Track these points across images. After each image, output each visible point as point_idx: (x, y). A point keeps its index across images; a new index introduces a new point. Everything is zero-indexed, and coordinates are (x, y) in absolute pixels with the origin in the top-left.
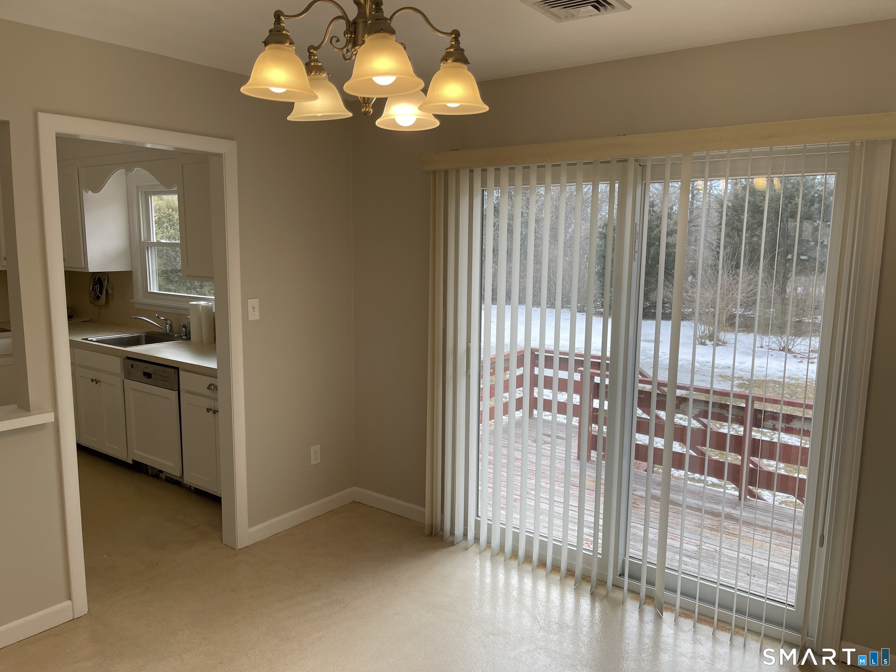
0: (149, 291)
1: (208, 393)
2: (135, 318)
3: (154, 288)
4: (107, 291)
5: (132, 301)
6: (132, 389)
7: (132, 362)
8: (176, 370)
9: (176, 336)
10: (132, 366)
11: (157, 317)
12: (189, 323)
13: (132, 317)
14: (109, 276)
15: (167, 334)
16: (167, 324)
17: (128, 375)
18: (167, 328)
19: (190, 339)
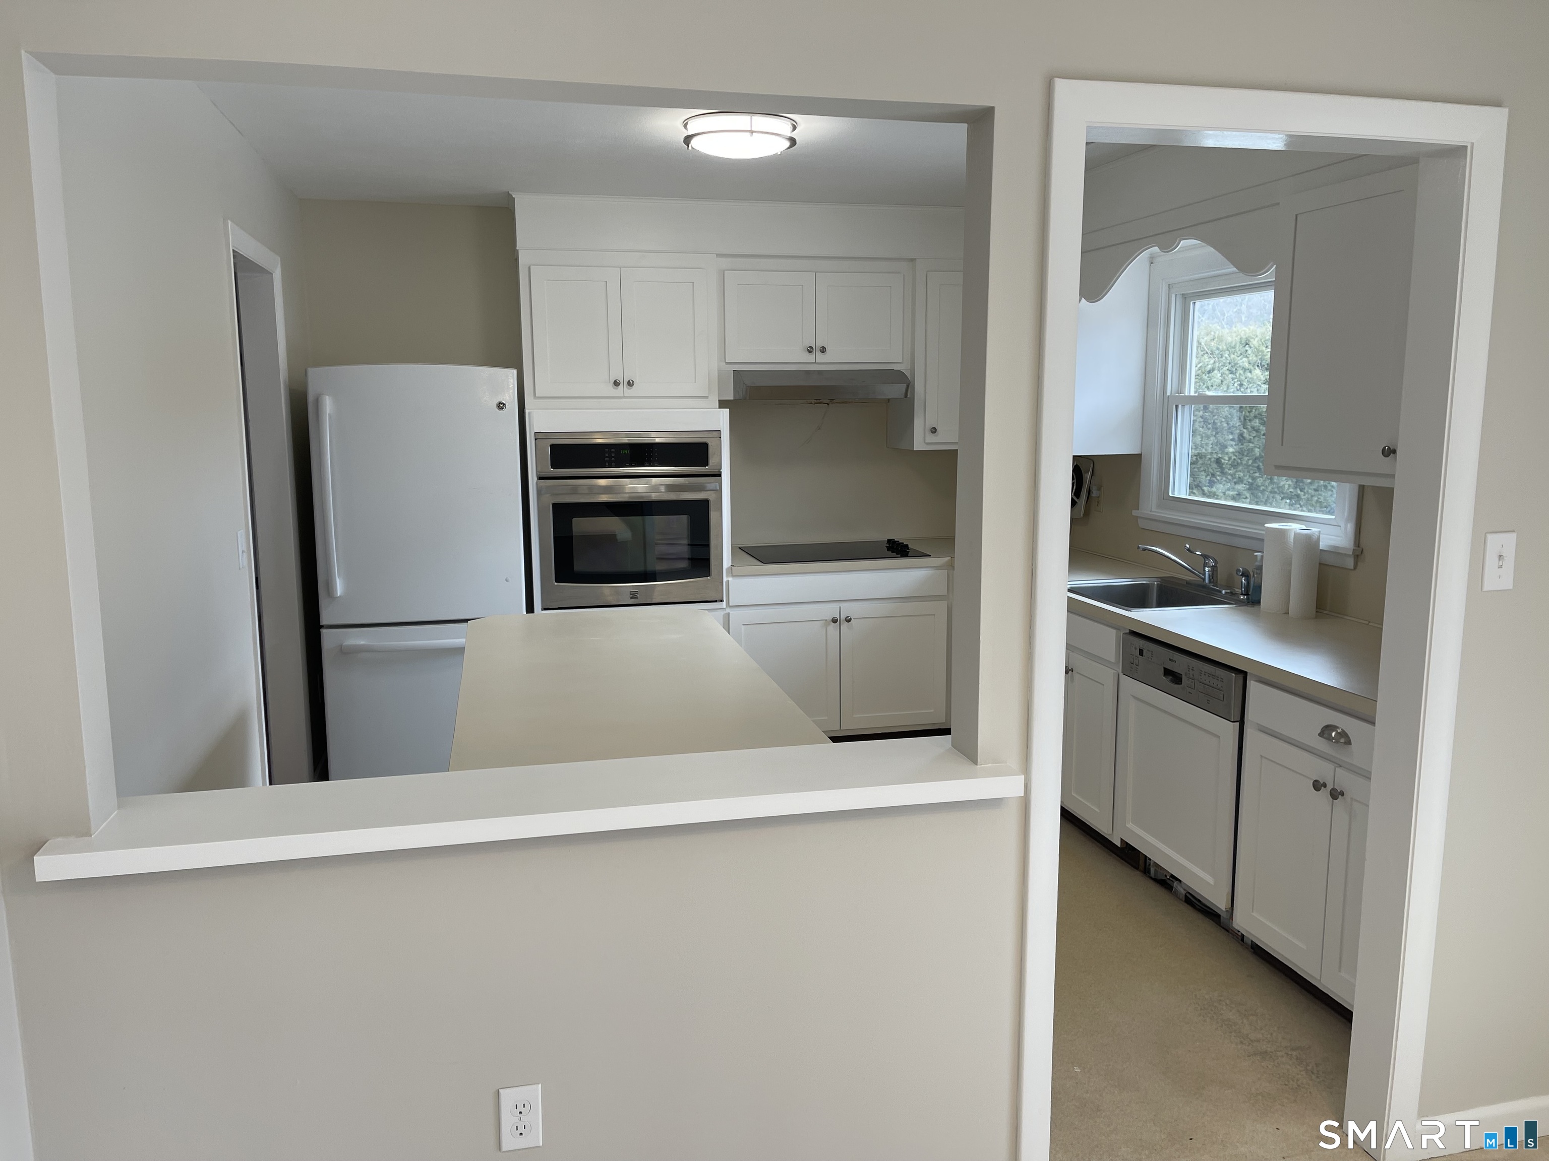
0: (1171, 495)
1: (1322, 745)
2: (1144, 550)
3: (1180, 488)
4: (1089, 492)
5: (1135, 513)
6: (1135, 698)
7: (1141, 643)
8: (1241, 677)
9: (1224, 592)
10: (1141, 652)
11: (1189, 550)
12: (1260, 568)
13: (1139, 548)
14: (1095, 463)
15: (1204, 587)
16: (1205, 565)
17: (1131, 669)
18: (1204, 575)
19: (1259, 602)
